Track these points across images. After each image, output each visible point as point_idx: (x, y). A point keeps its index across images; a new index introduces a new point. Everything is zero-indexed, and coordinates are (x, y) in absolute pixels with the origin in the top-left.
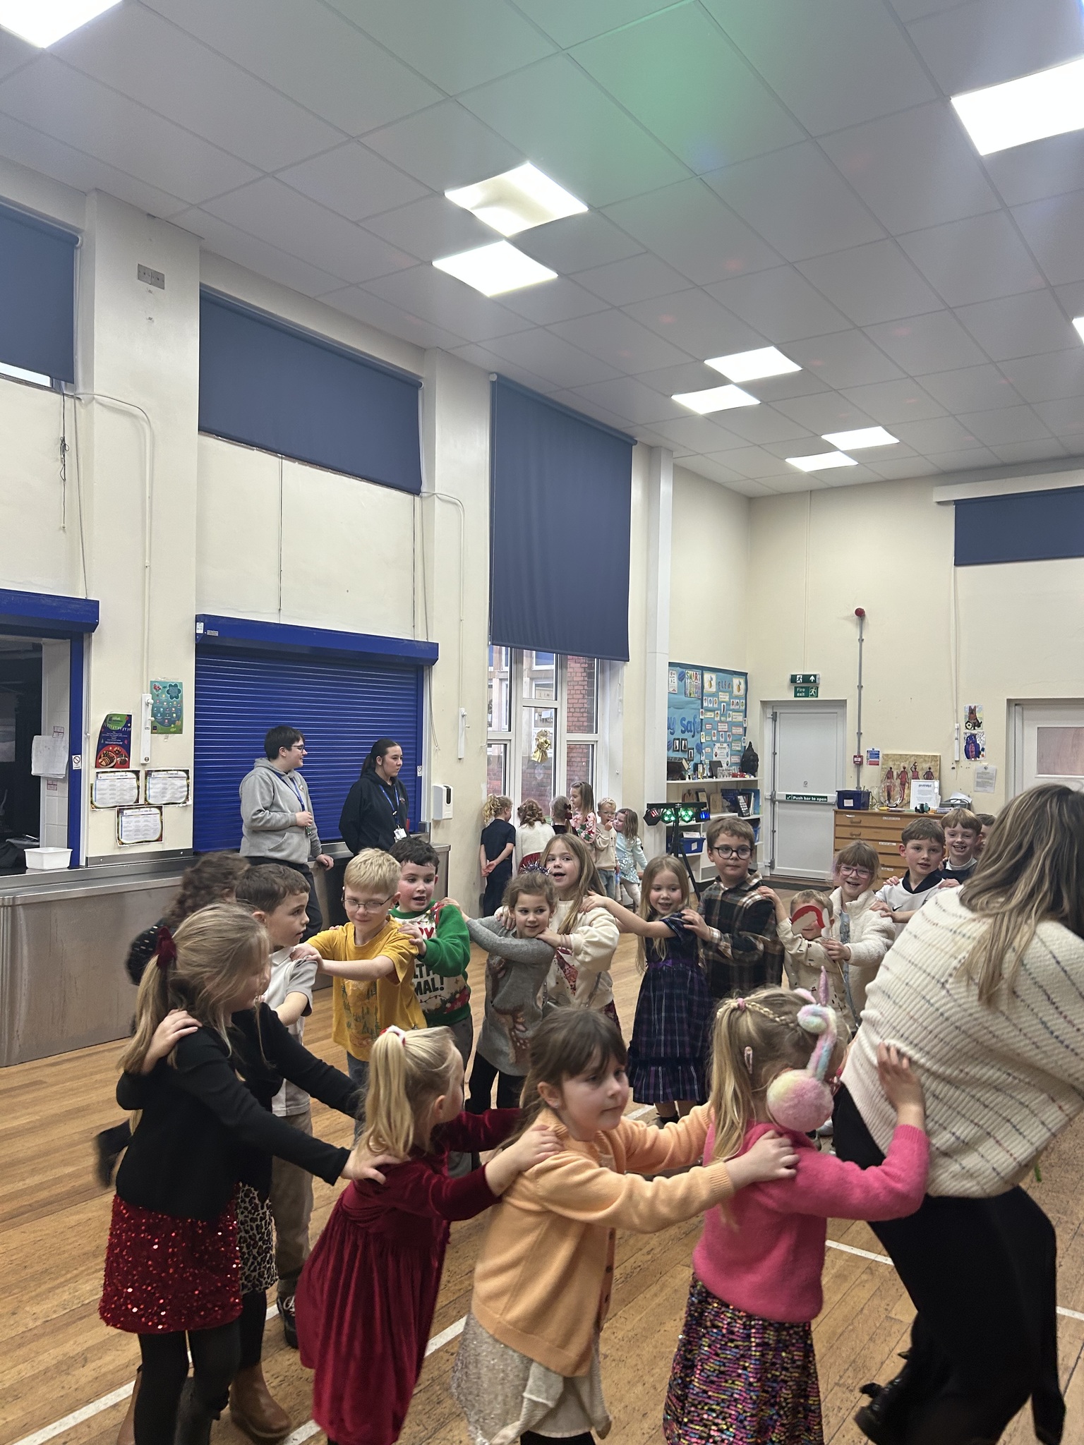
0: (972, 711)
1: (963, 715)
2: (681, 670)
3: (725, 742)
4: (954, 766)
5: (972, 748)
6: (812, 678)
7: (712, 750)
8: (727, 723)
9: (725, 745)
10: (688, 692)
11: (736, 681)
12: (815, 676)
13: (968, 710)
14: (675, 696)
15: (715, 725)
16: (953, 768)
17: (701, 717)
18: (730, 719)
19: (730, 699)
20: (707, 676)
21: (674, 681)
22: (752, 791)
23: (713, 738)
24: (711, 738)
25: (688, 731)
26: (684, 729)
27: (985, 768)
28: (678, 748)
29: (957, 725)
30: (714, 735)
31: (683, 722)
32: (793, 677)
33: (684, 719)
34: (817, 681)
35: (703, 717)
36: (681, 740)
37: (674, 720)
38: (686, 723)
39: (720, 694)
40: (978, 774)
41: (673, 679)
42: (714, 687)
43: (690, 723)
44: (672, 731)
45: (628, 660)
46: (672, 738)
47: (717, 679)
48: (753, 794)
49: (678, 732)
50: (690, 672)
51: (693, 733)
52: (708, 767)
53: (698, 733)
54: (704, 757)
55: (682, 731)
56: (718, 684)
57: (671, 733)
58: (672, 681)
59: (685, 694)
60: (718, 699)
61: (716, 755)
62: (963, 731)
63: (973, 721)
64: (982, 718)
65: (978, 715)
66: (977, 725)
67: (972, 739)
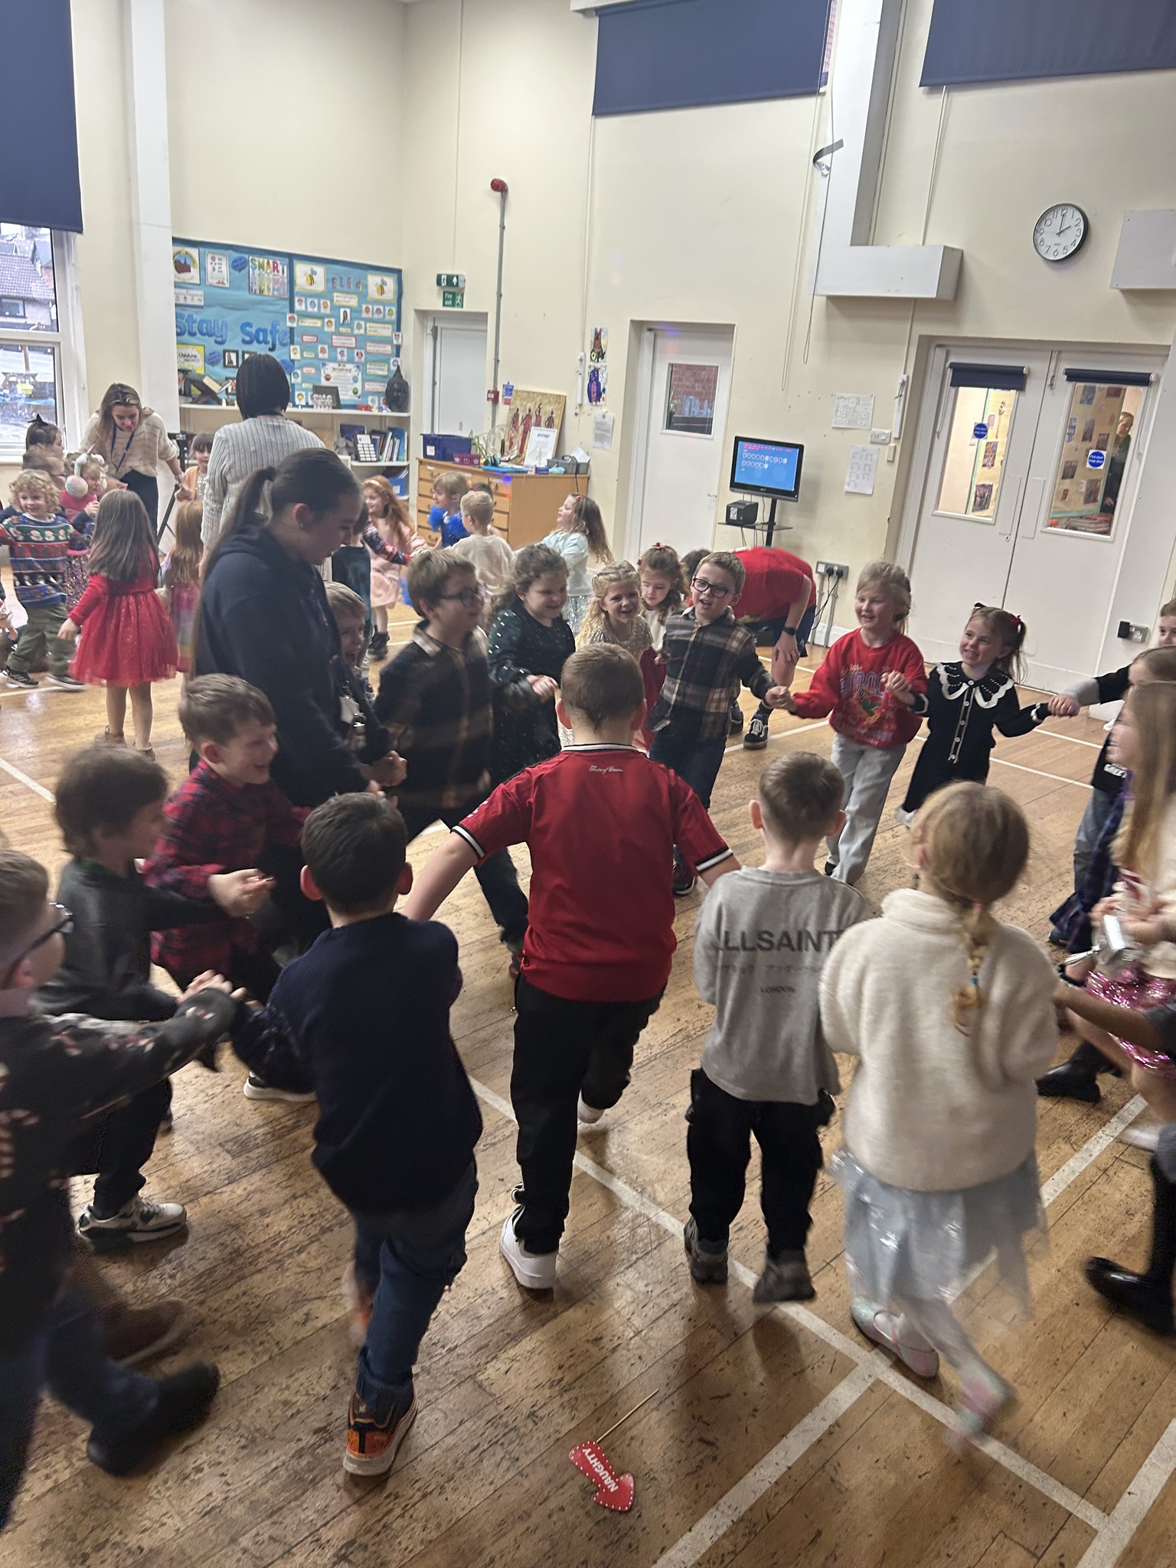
0: (598, 336)
2: (236, 255)
3: (350, 361)
4: (578, 411)
5: (594, 388)
6: (455, 280)
7: (318, 370)
8: (356, 336)
9: (349, 366)
10: (256, 287)
11: (373, 280)
12: (457, 277)
13: (593, 333)
14: (225, 291)
15: (320, 336)
16: (576, 414)
17: (289, 324)
18: (362, 331)
19: (359, 302)
20: (301, 270)
21: (220, 269)
22: (390, 429)
23: (321, 356)
24: (317, 355)
25: (259, 342)
26: (248, 339)
27: (604, 416)
28: (235, 364)
29: (582, 354)
30: (323, 351)
31: (248, 329)
32: (439, 277)
33: (250, 325)
34: (461, 285)
35: (295, 325)
36: (240, 353)
37: (225, 324)
38: (253, 330)
39: (335, 294)
40: (597, 423)
41: (217, 267)
42: (320, 285)
43: (265, 331)
44: (219, 339)
45: (80, 232)
46: (221, 348)
47: (327, 273)
48: (390, 434)
49: (234, 342)
50: (259, 260)
51: (270, 346)
52: (310, 393)
53: (283, 345)
54: (299, 380)
55: (244, 342)
56: (327, 281)
57: (216, 342)
58: (214, 269)
59: (250, 289)
60: (332, 301)
61: (328, 379)
62: (589, 363)
63: (597, 350)
64: (606, 346)
65: (603, 342)
66: (601, 355)
67: (594, 374)
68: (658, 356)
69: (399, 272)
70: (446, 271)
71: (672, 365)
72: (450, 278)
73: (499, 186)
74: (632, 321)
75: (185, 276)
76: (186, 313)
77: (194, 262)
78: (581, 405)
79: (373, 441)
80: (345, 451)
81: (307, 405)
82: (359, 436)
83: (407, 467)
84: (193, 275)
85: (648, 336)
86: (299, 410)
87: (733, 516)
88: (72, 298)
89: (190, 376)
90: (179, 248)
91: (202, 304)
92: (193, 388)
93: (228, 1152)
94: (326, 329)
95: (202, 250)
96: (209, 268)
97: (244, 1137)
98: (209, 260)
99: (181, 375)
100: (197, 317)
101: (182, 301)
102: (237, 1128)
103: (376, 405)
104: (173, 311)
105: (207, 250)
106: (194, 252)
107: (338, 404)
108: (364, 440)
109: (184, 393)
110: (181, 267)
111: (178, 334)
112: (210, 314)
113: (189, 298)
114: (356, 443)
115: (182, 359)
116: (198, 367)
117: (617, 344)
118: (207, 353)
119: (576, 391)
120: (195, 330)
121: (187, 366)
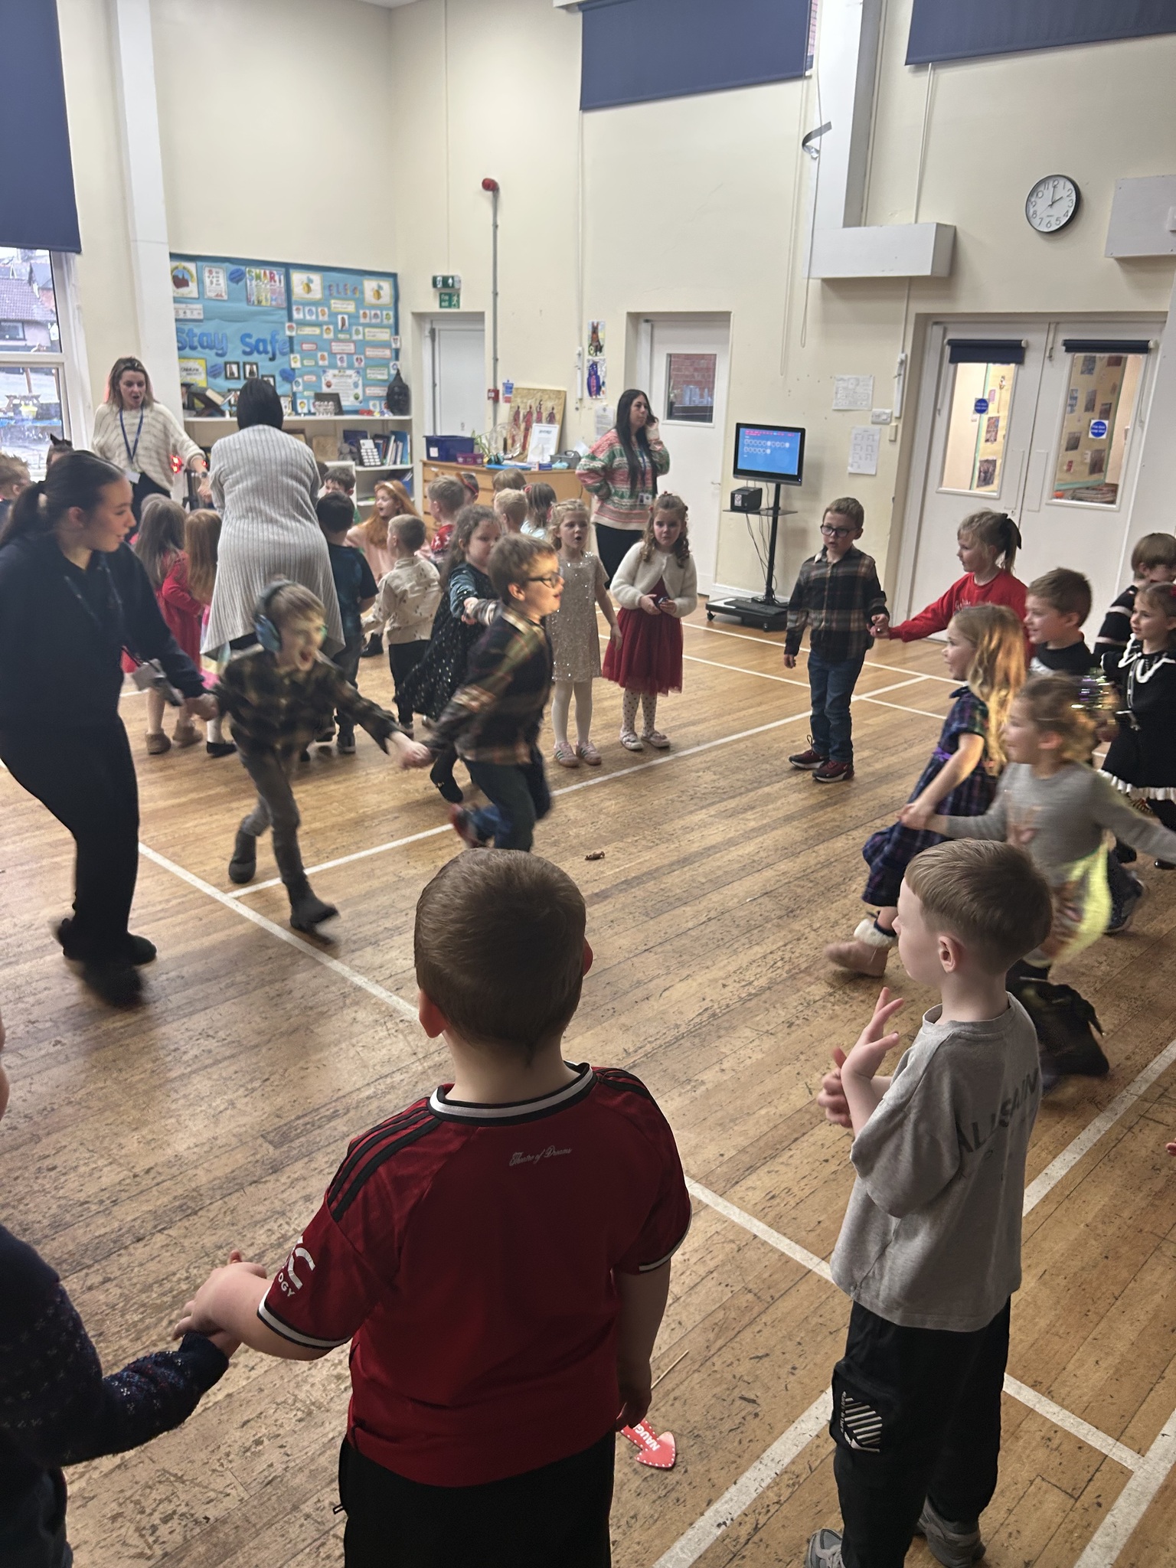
0: (595, 330)
1: (587, 332)
2: (232, 267)
3: (350, 367)
4: (578, 405)
5: (594, 382)
6: (450, 281)
7: (319, 378)
8: (354, 342)
9: (349, 372)
10: (254, 298)
11: (369, 285)
12: (453, 278)
13: (591, 327)
14: (224, 304)
15: (320, 344)
16: (577, 409)
17: (288, 333)
18: (360, 337)
19: (357, 308)
20: (298, 278)
21: (217, 282)
22: (393, 433)
23: (321, 363)
24: (317, 363)
25: (259, 352)
26: (248, 350)
27: (605, 410)
28: (236, 375)
29: (580, 349)
30: (323, 358)
31: (248, 340)
32: (434, 279)
33: (249, 336)
34: (456, 286)
35: (294, 334)
36: (241, 365)
37: (225, 336)
38: (253, 341)
39: (333, 301)
40: (598, 417)
41: (214, 280)
42: (317, 293)
43: (264, 341)
44: (220, 352)
45: (79, 251)
46: (221, 361)
47: (323, 280)
48: (393, 438)
49: (235, 353)
50: (256, 271)
51: (270, 355)
52: (312, 401)
53: (283, 354)
54: (301, 388)
55: (245, 353)
56: (324, 288)
57: (218, 355)
58: (212, 282)
59: (248, 301)
60: (329, 308)
61: (329, 385)
62: (587, 357)
63: (595, 344)
64: (604, 340)
65: (601, 335)
66: (599, 348)
67: (593, 368)
68: (656, 346)
69: (394, 276)
70: (440, 273)
71: (670, 356)
72: (445, 280)
73: (490, 186)
74: (630, 314)
75: (184, 291)
76: (187, 327)
77: (192, 276)
78: (581, 400)
79: (377, 446)
80: (349, 457)
81: (310, 413)
82: (362, 441)
83: (411, 470)
84: (192, 290)
85: (645, 328)
86: (302, 418)
87: (738, 503)
88: (74, 318)
89: (193, 389)
90: (176, 263)
91: (201, 317)
92: (196, 401)
93: (271, 1142)
94: (325, 336)
95: (200, 264)
96: (207, 281)
97: (285, 1128)
98: (207, 274)
99: (184, 389)
100: (197, 331)
101: (181, 316)
102: (277, 1120)
103: (378, 410)
104: (173, 325)
105: (204, 264)
106: (191, 266)
107: (339, 410)
108: (367, 445)
109: (188, 407)
110: (179, 282)
111: (180, 349)
112: (209, 327)
113: (188, 312)
114: (359, 448)
115: (184, 373)
116: (200, 380)
117: (615, 337)
118: (209, 365)
119: (576, 386)
120: (196, 344)
121: (189, 379)
